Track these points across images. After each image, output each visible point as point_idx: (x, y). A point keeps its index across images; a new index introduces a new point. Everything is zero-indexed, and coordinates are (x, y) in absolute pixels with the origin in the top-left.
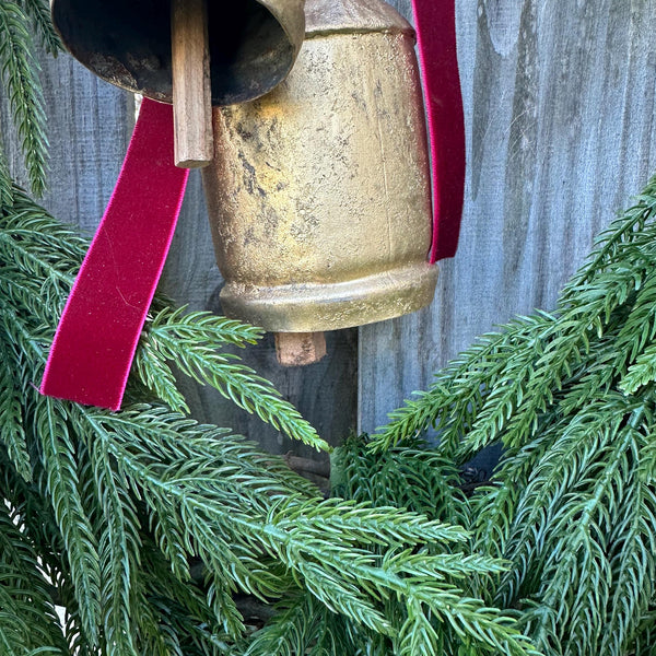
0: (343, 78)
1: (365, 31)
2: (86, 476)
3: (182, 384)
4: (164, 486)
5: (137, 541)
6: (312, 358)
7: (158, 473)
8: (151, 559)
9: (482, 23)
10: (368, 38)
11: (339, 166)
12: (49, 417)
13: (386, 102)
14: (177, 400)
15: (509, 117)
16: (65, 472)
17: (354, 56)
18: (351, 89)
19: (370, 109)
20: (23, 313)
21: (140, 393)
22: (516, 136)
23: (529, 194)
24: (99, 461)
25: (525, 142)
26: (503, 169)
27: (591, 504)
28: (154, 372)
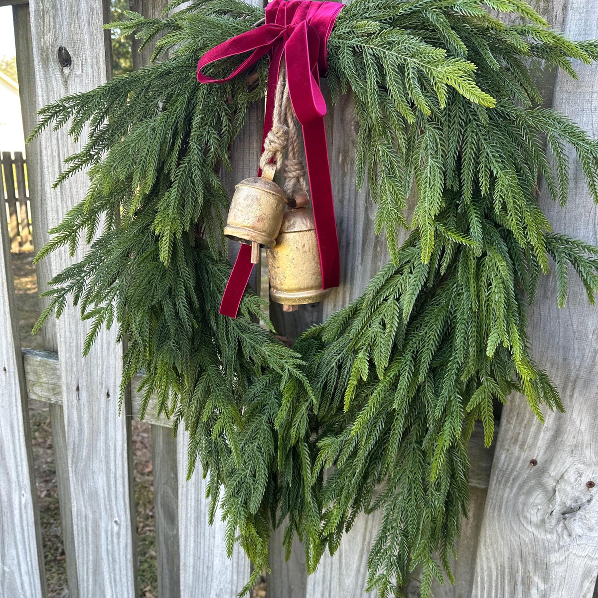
0: (294, 243)
1: (301, 231)
2: (227, 332)
3: (250, 312)
4: (243, 336)
5: (237, 348)
6: (291, 310)
7: (242, 332)
8: (240, 354)
9: (366, 208)
10: (301, 233)
11: (292, 264)
12: (221, 316)
13: (306, 248)
14: (248, 316)
15: (374, 240)
16: (223, 329)
17: (297, 238)
18: (295, 245)
19: (301, 251)
20: (218, 289)
21: (240, 314)
22: (375, 247)
23: (379, 266)
24: (231, 329)
25: (379, 249)
26: (371, 257)
27: (338, 357)
28: (244, 310)
